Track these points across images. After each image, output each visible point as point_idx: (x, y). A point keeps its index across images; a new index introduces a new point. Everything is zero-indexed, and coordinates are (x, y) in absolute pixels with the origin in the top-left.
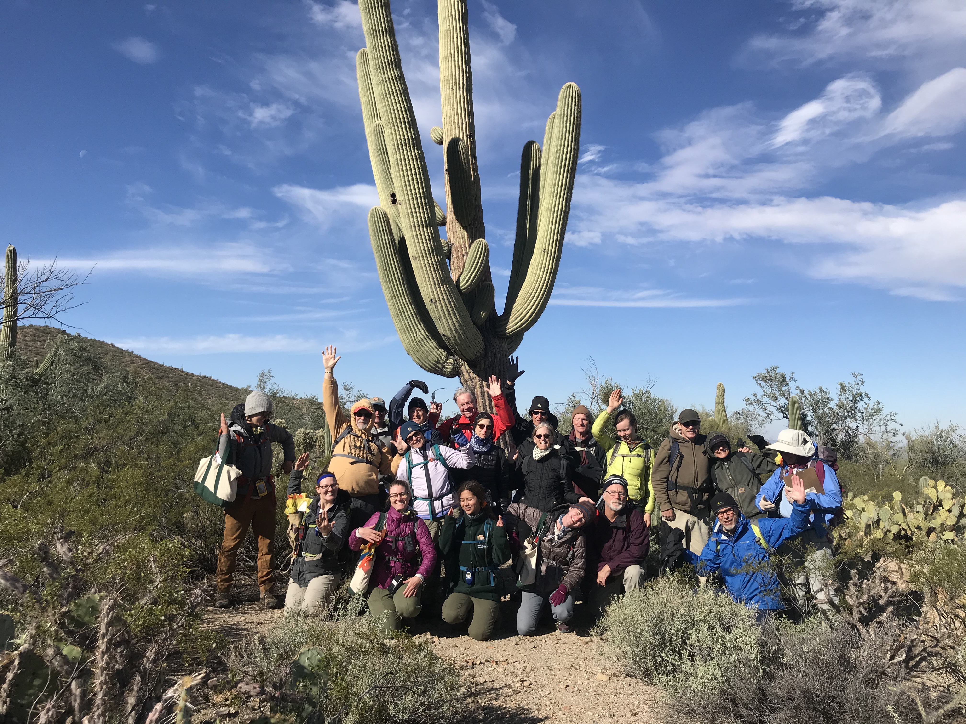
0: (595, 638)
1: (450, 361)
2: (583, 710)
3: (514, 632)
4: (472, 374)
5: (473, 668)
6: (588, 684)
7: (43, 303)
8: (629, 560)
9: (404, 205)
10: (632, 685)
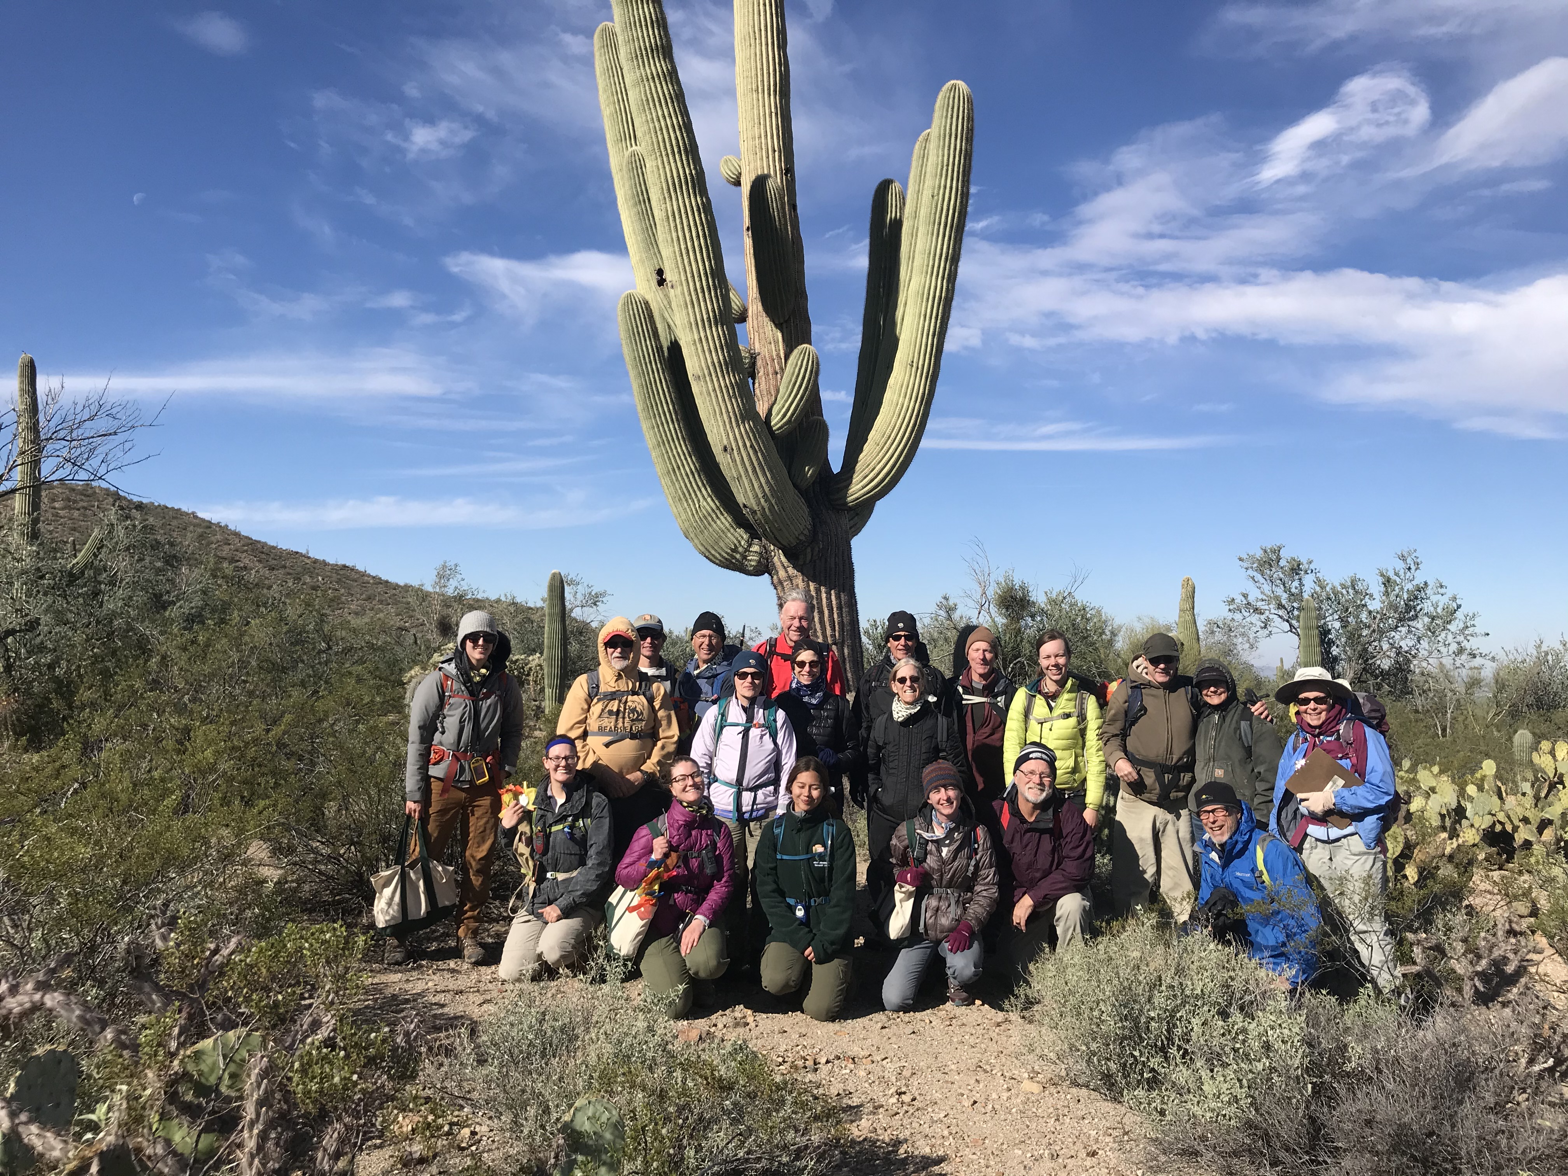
0: (1014, 1016)
1: (755, 548)
2: (1005, 1146)
3: (880, 1007)
4: (791, 570)
5: (816, 1070)
6: (1009, 1098)
7: (86, 456)
8: (1064, 885)
9: (679, 289)
10: (1082, 1100)
